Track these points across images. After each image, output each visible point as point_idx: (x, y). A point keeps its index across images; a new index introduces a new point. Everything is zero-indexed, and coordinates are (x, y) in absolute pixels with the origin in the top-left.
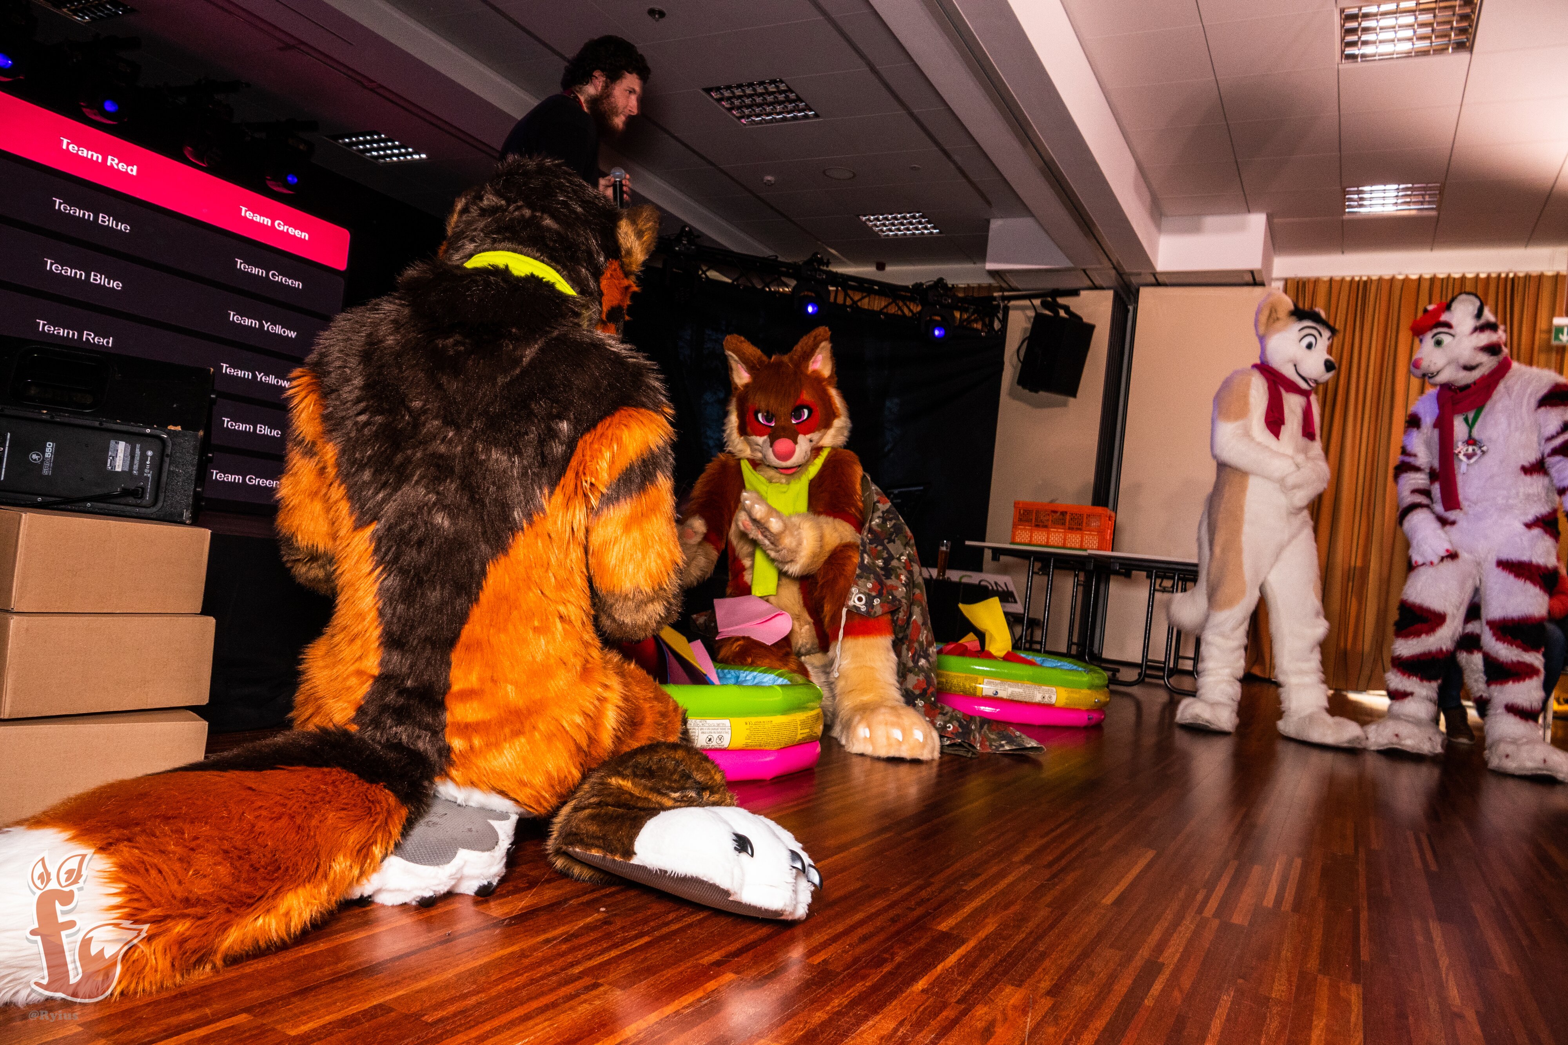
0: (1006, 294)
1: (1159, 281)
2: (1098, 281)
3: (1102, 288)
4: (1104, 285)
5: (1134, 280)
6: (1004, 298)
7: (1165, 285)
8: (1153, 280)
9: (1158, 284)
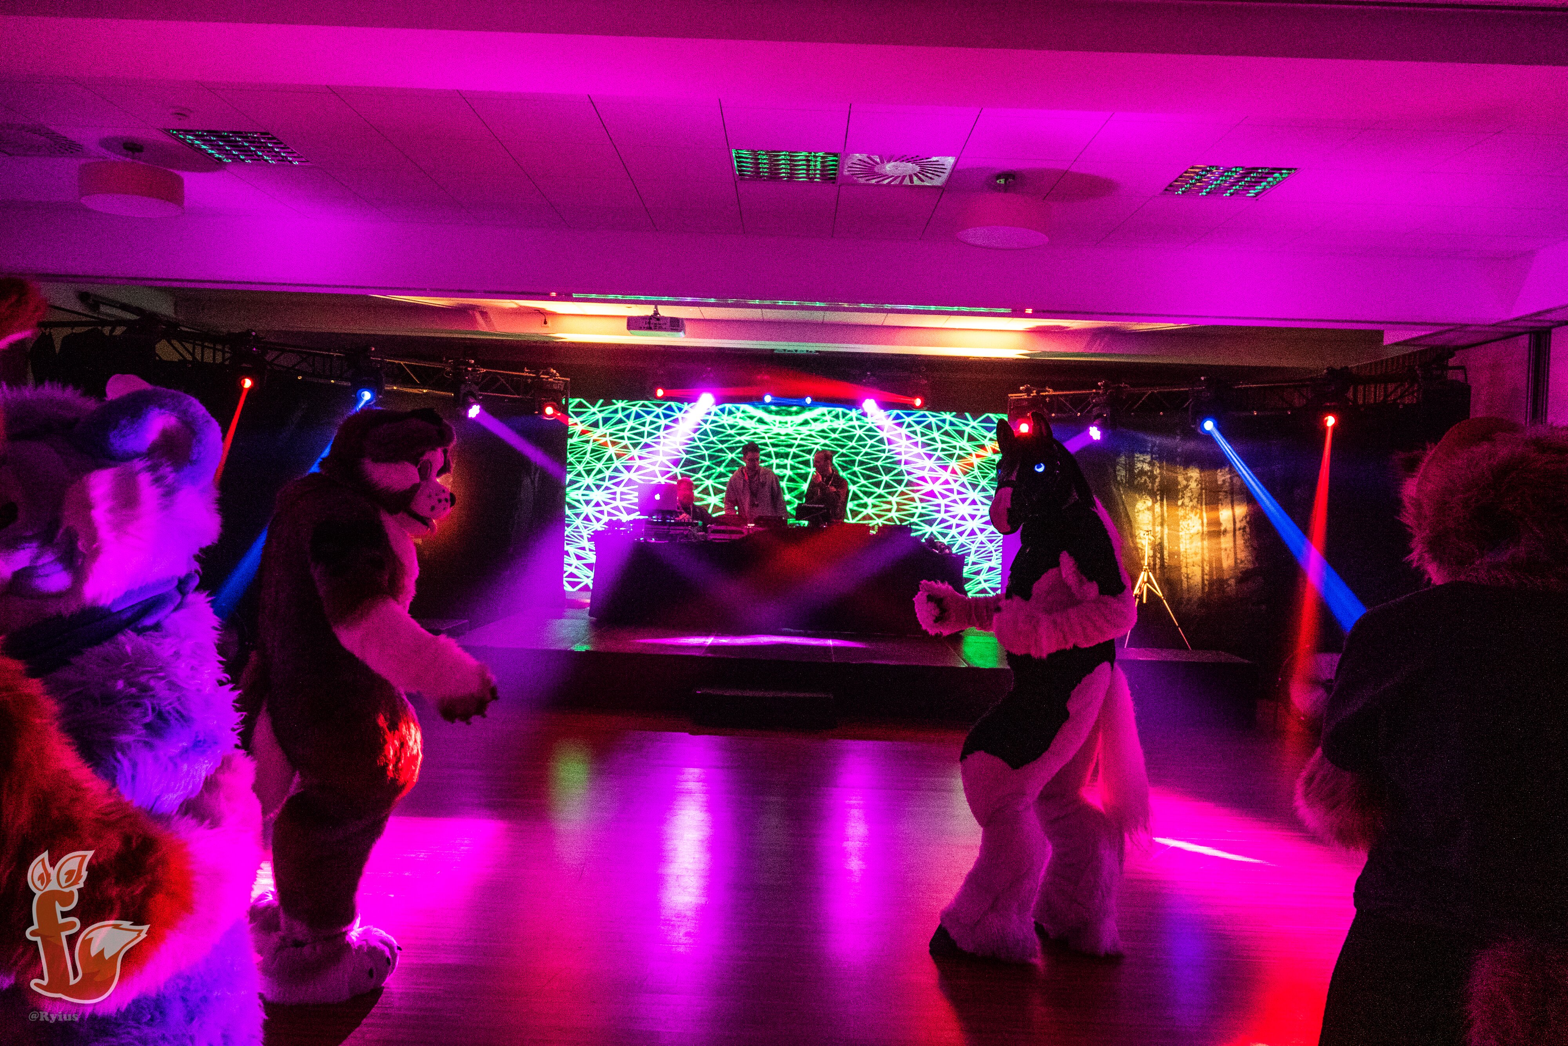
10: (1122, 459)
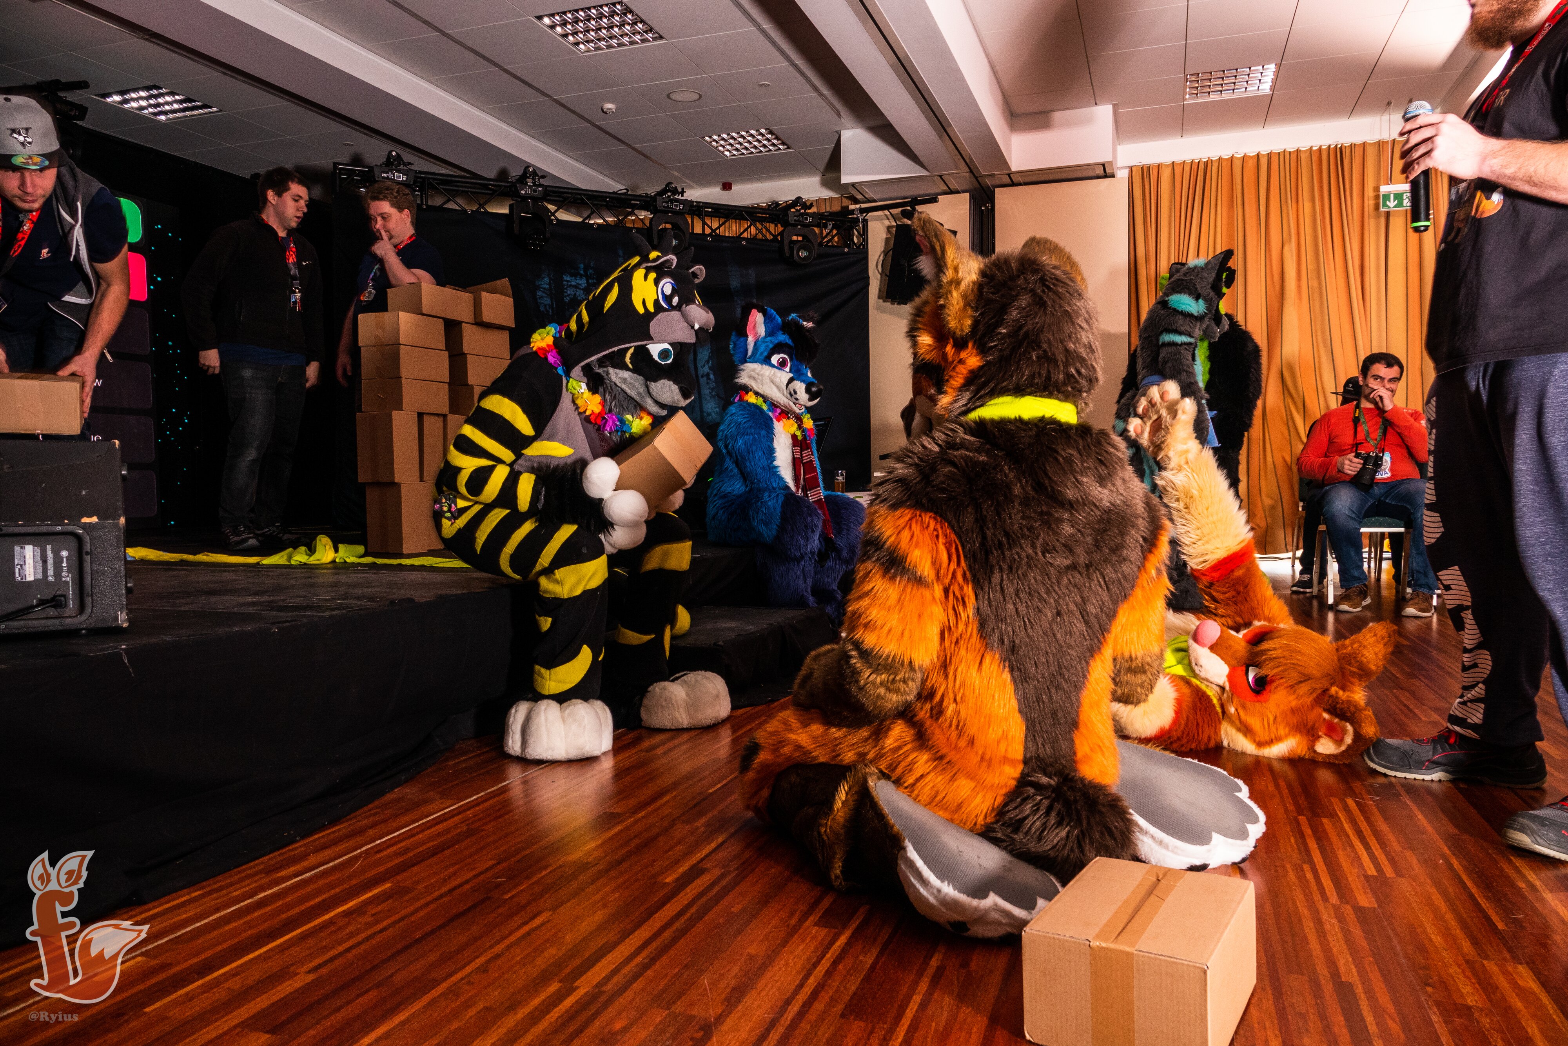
0: (864, 206)
1: (1015, 181)
2: (954, 185)
3: (958, 192)
4: (960, 189)
5: (989, 182)
6: (862, 211)
7: (1020, 184)
8: (1008, 180)
9: (1013, 184)
10: (545, 282)
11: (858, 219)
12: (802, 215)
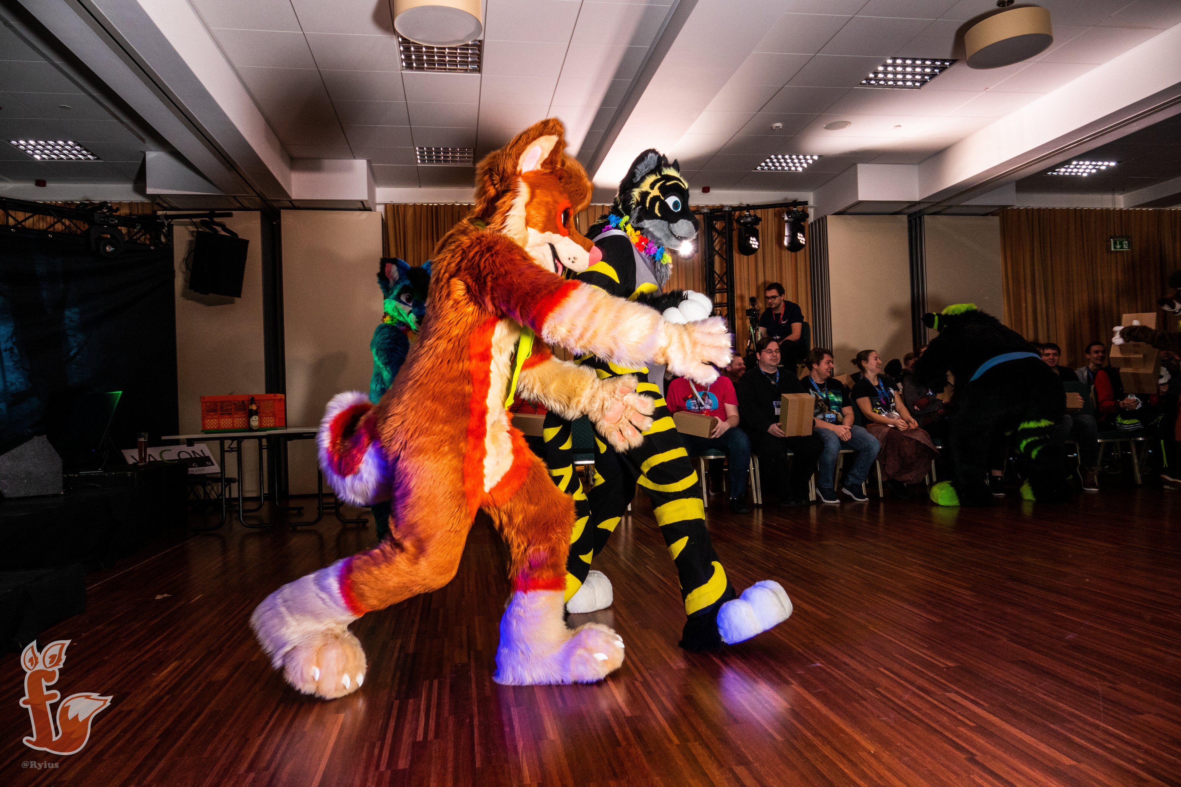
0: (168, 213)
1: (296, 206)
2: (247, 204)
3: (250, 210)
4: (252, 208)
5: (275, 205)
6: (167, 217)
7: (300, 209)
8: (290, 205)
9: (294, 208)
11: (163, 223)
12: (108, 217)
